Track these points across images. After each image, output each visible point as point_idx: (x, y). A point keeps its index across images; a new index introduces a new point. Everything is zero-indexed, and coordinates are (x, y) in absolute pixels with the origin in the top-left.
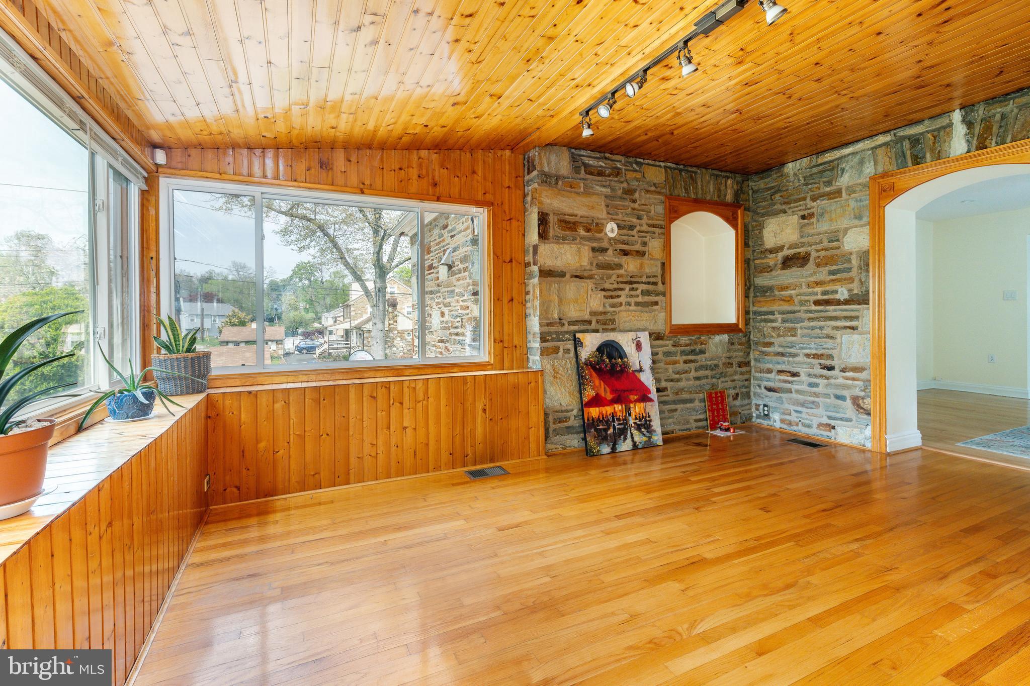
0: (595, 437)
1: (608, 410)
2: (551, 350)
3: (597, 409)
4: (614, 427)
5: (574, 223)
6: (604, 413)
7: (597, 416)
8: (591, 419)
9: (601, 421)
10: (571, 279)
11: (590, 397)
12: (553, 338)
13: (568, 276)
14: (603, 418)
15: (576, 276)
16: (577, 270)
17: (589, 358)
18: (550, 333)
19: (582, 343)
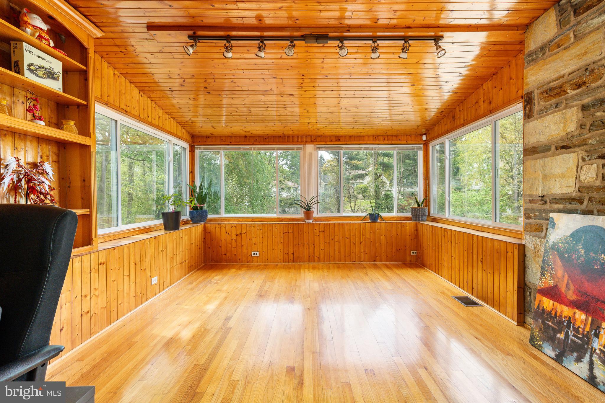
0: (540, 329)
1: (566, 311)
2: (534, 228)
3: (551, 302)
4: (567, 335)
5: (561, 87)
6: (559, 311)
7: (549, 309)
8: (541, 308)
9: (551, 317)
10: (557, 152)
11: (547, 286)
12: (535, 216)
13: (553, 148)
14: (556, 313)
15: (563, 147)
16: (562, 139)
17: (558, 243)
18: (533, 210)
19: (554, 224)
